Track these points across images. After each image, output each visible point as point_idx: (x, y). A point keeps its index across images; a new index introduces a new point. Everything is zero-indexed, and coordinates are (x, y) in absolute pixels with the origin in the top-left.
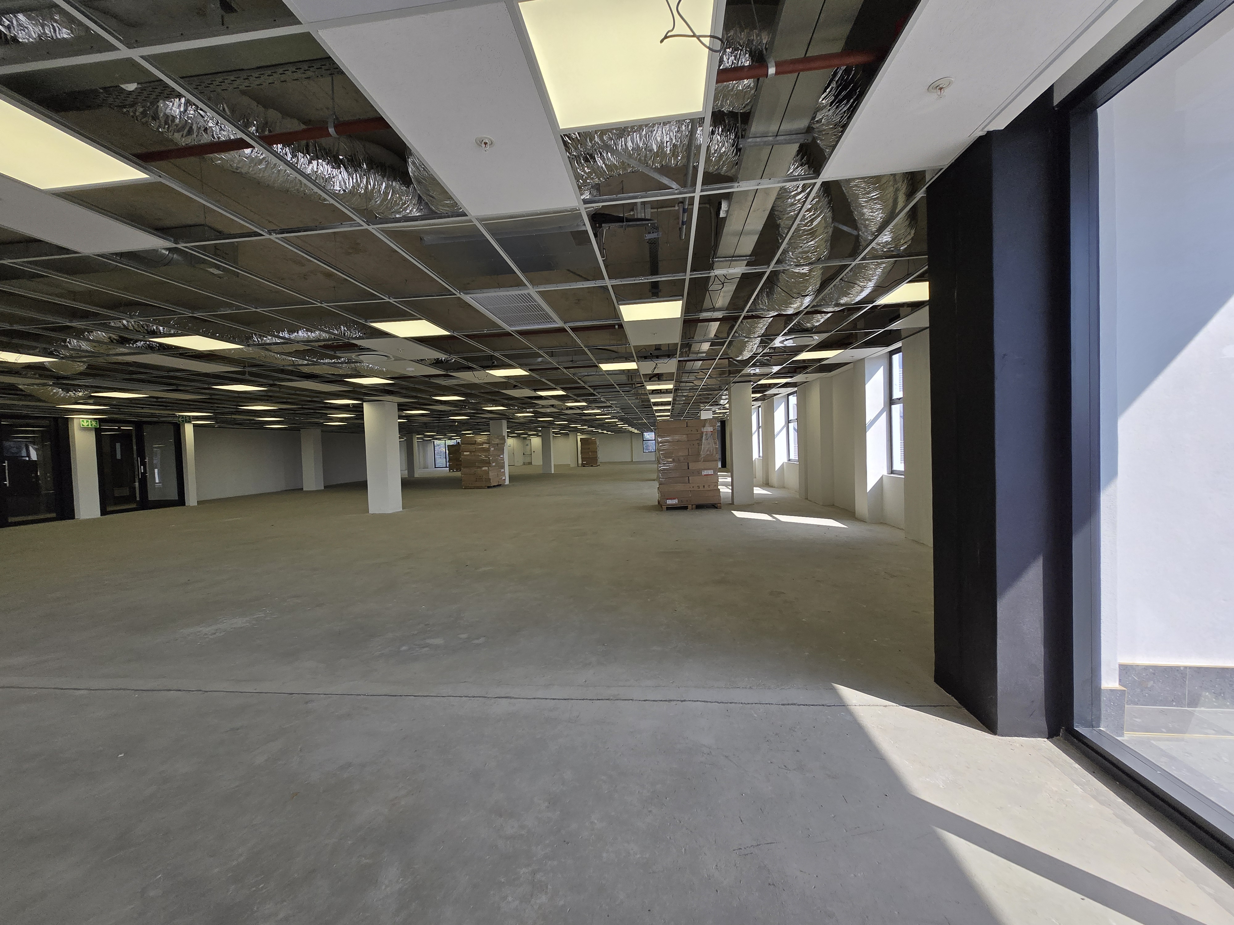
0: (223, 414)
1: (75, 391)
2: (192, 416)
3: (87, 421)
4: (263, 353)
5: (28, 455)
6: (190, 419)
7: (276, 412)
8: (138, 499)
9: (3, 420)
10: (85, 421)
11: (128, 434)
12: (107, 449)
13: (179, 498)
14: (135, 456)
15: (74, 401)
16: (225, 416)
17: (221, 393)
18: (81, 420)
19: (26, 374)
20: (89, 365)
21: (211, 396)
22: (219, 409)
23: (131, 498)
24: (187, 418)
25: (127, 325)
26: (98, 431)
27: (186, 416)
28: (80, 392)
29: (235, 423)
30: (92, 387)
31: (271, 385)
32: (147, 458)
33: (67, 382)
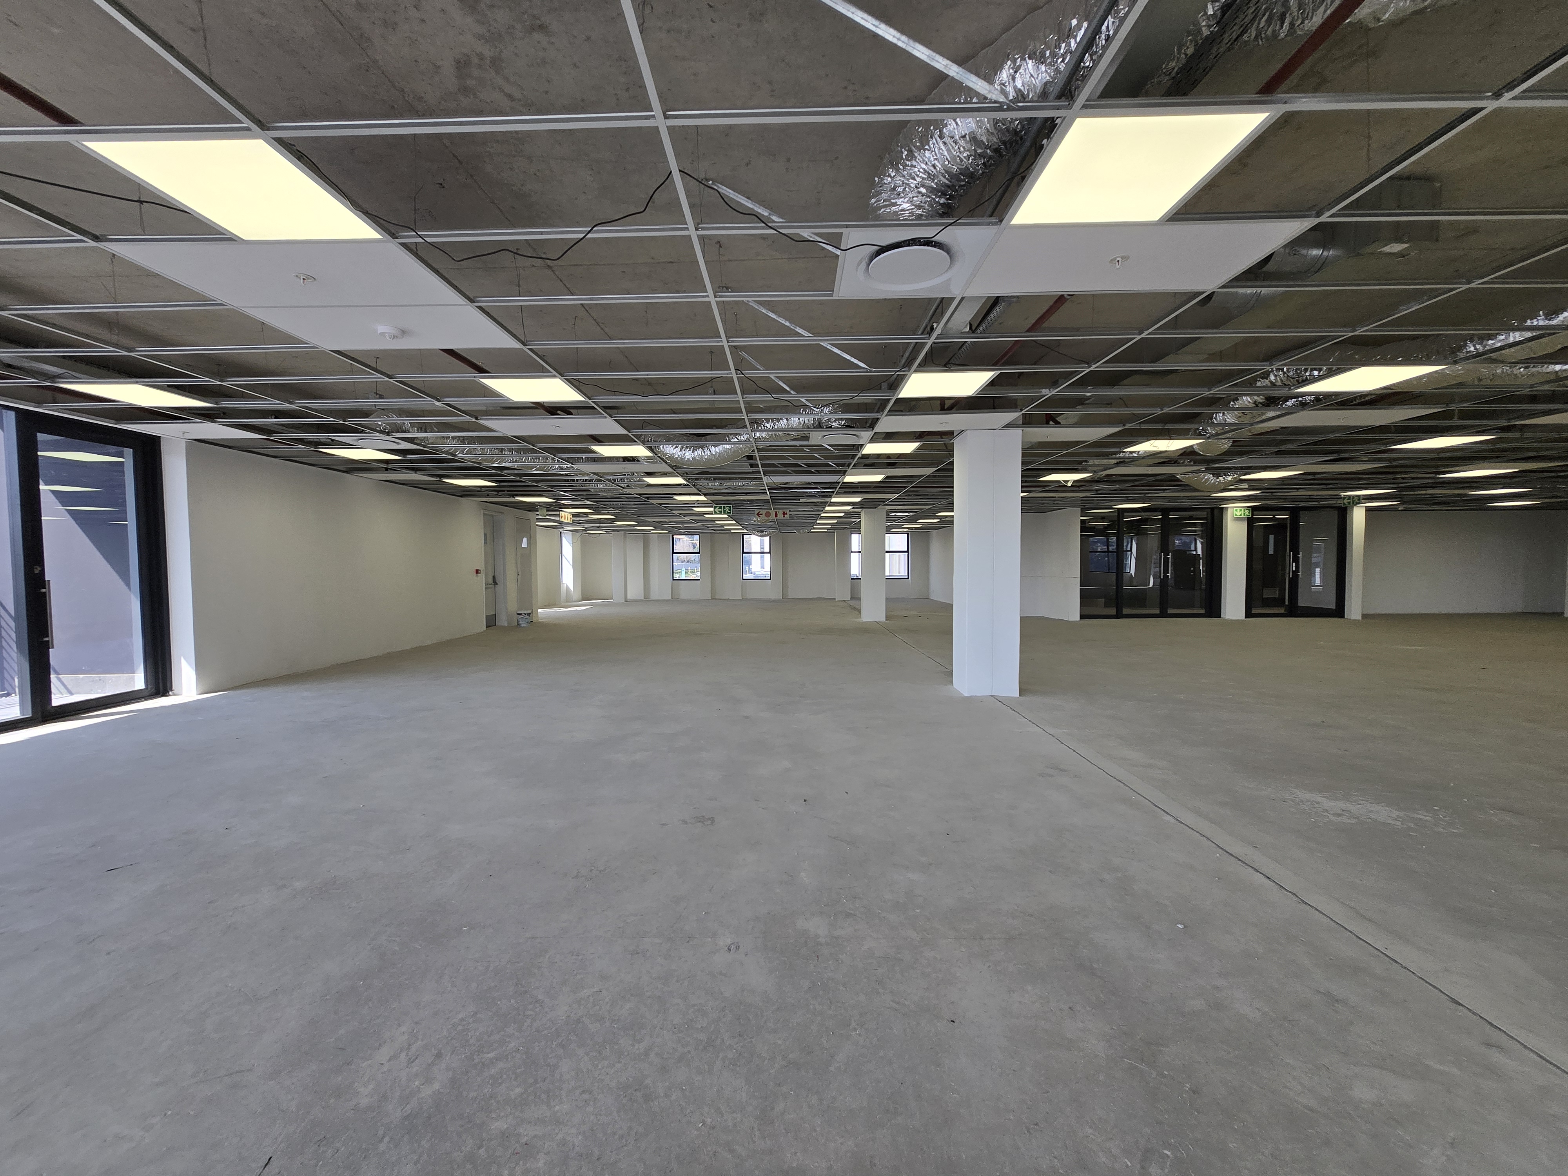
0: (1412, 488)
1: (1226, 475)
2: (1363, 495)
3: (1241, 510)
4: (1485, 370)
5: (1196, 550)
6: (1359, 500)
7: (1516, 477)
8: (1287, 604)
9: (1171, 513)
10: (1238, 511)
11: (1282, 524)
12: (1258, 542)
13: (1336, 607)
14: (1288, 551)
15: (1222, 487)
16: (1416, 493)
17: (1410, 455)
18: (1235, 509)
19: (1183, 463)
20: (1234, 442)
21: (1391, 462)
22: (1406, 481)
23: (1279, 602)
24: (1356, 499)
25: (1274, 381)
26: (1250, 521)
27: (1354, 496)
28: (1229, 476)
29: (1434, 501)
30: (1242, 468)
31: (1503, 429)
32: (1301, 553)
33: (1217, 465)
